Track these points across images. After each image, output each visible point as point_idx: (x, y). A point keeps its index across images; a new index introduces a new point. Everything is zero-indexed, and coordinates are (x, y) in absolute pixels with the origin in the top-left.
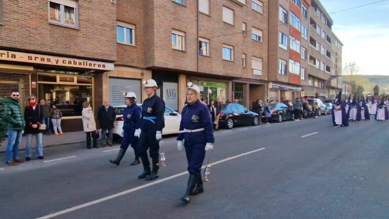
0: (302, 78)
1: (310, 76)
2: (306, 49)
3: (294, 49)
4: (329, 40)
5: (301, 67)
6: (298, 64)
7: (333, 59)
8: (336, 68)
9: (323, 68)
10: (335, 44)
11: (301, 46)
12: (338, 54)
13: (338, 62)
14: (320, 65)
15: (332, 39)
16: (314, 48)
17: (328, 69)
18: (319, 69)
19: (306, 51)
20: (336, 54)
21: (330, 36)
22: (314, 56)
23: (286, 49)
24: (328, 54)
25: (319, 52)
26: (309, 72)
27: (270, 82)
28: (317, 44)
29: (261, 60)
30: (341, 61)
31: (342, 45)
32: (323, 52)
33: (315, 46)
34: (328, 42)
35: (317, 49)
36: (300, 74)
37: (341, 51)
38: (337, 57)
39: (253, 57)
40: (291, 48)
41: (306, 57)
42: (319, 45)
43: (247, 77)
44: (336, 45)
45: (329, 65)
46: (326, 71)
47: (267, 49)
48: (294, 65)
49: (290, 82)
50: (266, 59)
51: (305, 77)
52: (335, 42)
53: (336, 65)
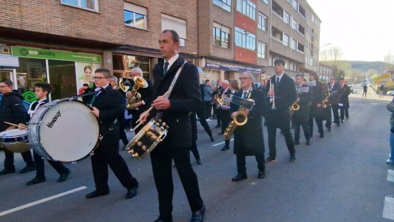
0: (259, 55)
1: (273, 54)
2: (267, 17)
3: (244, 13)
4: (302, 11)
5: (257, 41)
6: (254, 36)
7: (308, 37)
8: (312, 47)
9: (293, 45)
10: (311, 19)
11: (257, 11)
12: (315, 31)
13: (315, 41)
14: (288, 43)
15: (307, 12)
16: (281, 18)
17: (301, 47)
18: (288, 47)
19: (267, 20)
20: (313, 31)
21: (304, 8)
22: (280, 28)
23: (229, 11)
24: (302, 29)
25: (288, 25)
26: (271, 48)
27: (202, 57)
28: (284, 13)
29: (184, 22)
30: (318, 40)
31: (320, 22)
32: (294, 25)
33: (282, 16)
34: (301, 14)
35: (285, 19)
36: (256, 49)
37: (319, 28)
38: (314, 35)
39: (163, 15)
40: (239, 9)
41: (266, 28)
42: (287, 15)
43: (151, 47)
44: (313, 20)
45: (302, 43)
46: (297, 50)
47: (195, 6)
48: (244, 36)
49: (237, 59)
50: (193, 22)
51: (266, 55)
52: (311, 16)
53: (312, 45)
